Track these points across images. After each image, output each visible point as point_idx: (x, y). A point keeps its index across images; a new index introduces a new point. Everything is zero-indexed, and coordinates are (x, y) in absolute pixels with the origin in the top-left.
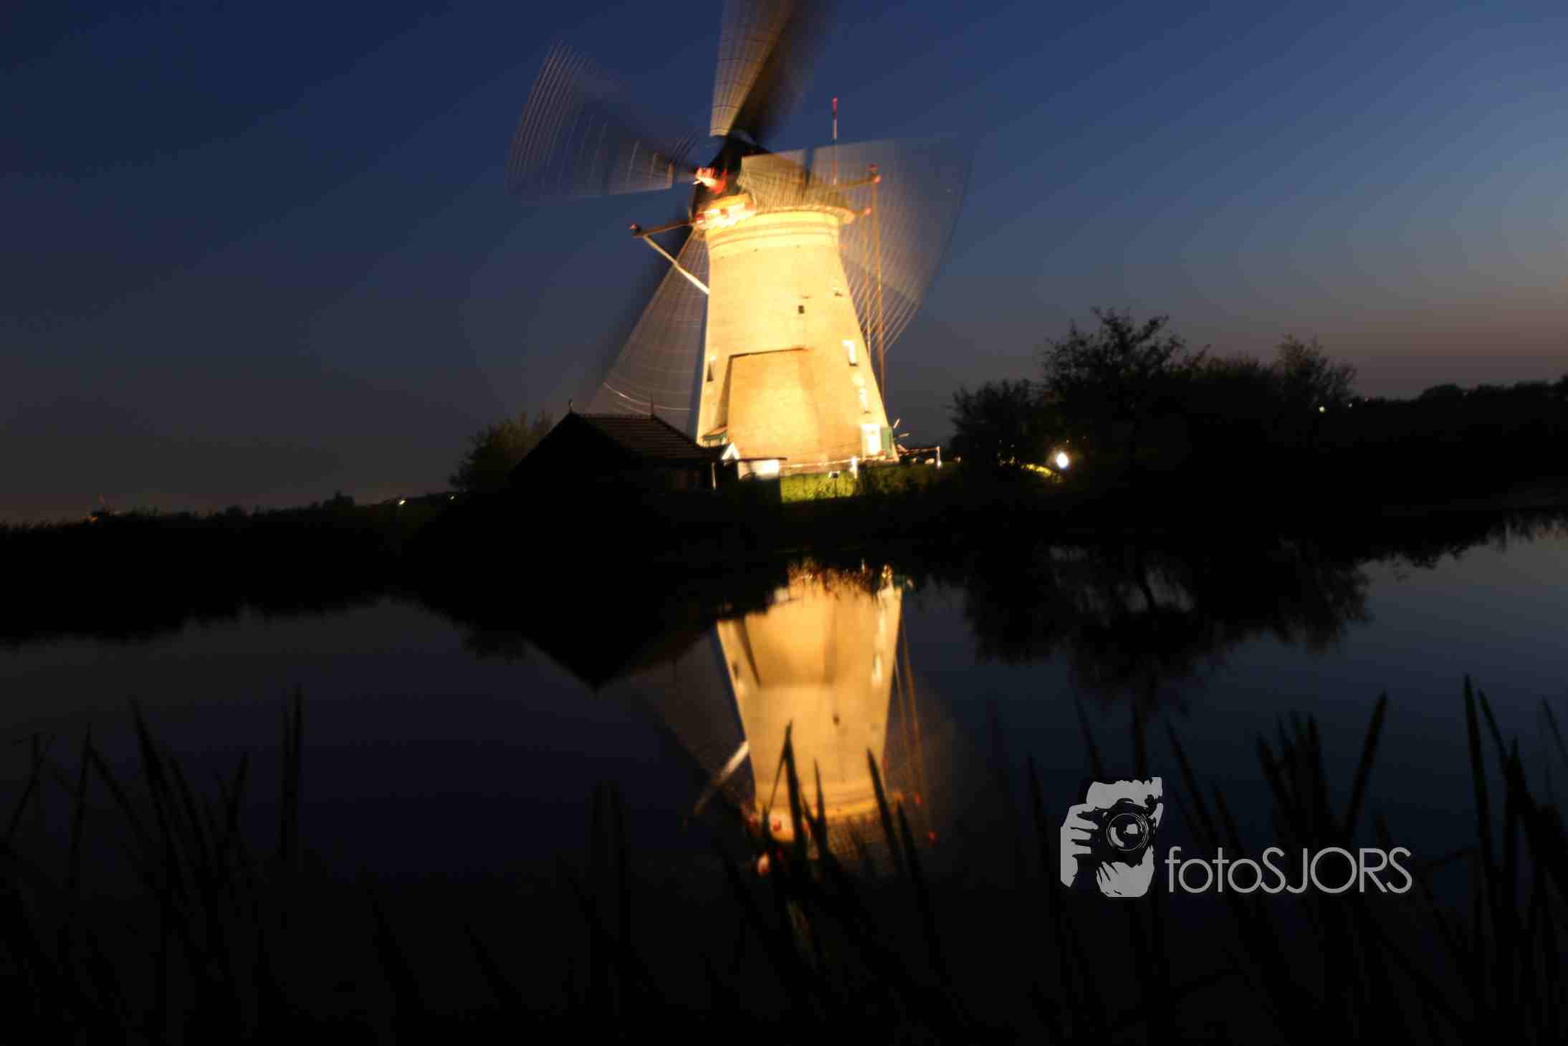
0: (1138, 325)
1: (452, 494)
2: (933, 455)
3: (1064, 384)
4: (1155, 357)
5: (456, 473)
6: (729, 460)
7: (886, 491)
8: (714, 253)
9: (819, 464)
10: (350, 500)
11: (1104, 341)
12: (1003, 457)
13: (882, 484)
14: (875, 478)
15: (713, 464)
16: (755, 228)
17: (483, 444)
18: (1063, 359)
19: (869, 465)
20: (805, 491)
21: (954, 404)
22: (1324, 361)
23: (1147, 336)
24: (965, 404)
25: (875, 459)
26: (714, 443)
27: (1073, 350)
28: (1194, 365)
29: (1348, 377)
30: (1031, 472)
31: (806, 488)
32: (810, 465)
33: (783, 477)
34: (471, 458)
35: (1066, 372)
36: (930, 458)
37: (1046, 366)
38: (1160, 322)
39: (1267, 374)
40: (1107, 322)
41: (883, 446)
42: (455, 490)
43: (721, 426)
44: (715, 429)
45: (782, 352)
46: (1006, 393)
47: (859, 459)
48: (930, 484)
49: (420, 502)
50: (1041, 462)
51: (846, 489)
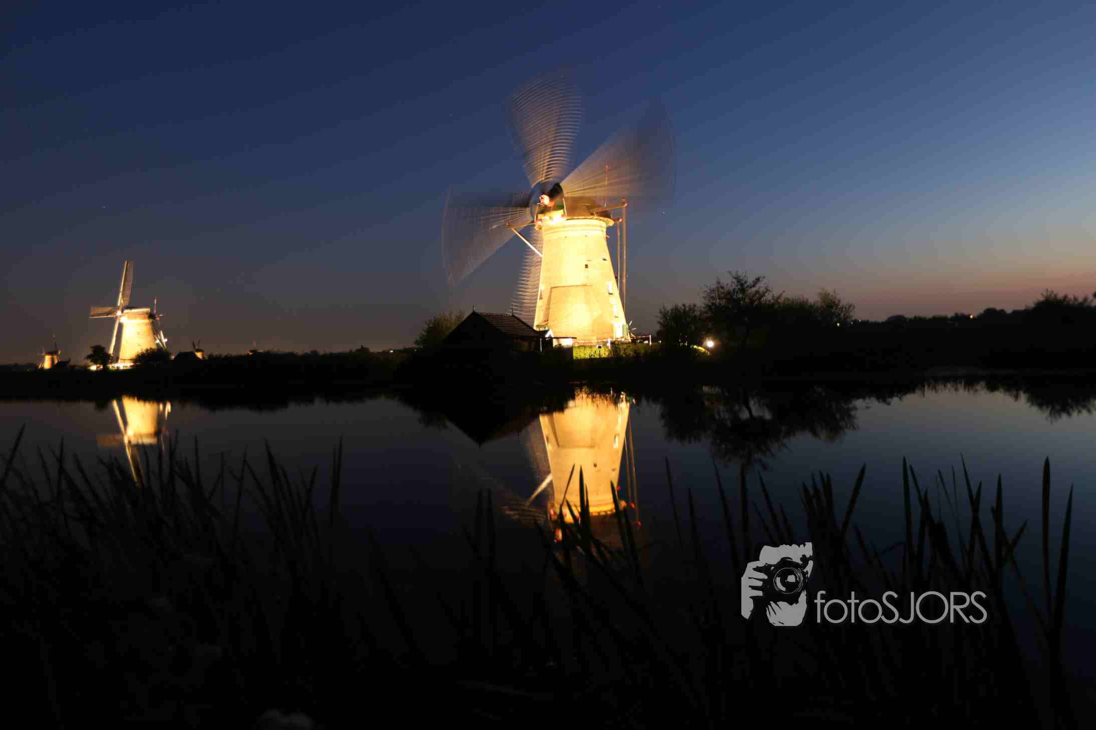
0: (750, 280)
1: (415, 348)
2: (648, 339)
3: (713, 307)
4: (757, 296)
5: (418, 338)
6: (549, 337)
7: (624, 355)
8: (546, 237)
9: (593, 341)
10: (367, 350)
11: (734, 286)
12: (682, 342)
13: (622, 352)
14: (619, 348)
15: (541, 339)
16: (564, 227)
17: (431, 325)
18: (713, 295)
19: (616, 343)
20: (585, 354)
21: (660, 315)
22: (839, 301)
23: (754, 286)
24: (664, 315)
25: (619, 340)
26: (542, 329)
27: (718, 290)
28: (776, 301)
29: (851, 309)
30: (696, 348)
31: (585, 352)
32: (586, 341)
33: (575, 347)
34: (425, 331)
35: (714, 301)
36: (645, 340)
37: (704, 298)
38: (761, 279)
39: (811, 306)
40: (736, 278)
41: (623, 334)
42: (417, 346)
43: (545, 321)
44: (543, 322)
45: (577, 286)
46: (684, 310)
47: (611, 340)
48: (646, 352)
49: (400, 351)
50: (700, 344)
51: (605, 354)
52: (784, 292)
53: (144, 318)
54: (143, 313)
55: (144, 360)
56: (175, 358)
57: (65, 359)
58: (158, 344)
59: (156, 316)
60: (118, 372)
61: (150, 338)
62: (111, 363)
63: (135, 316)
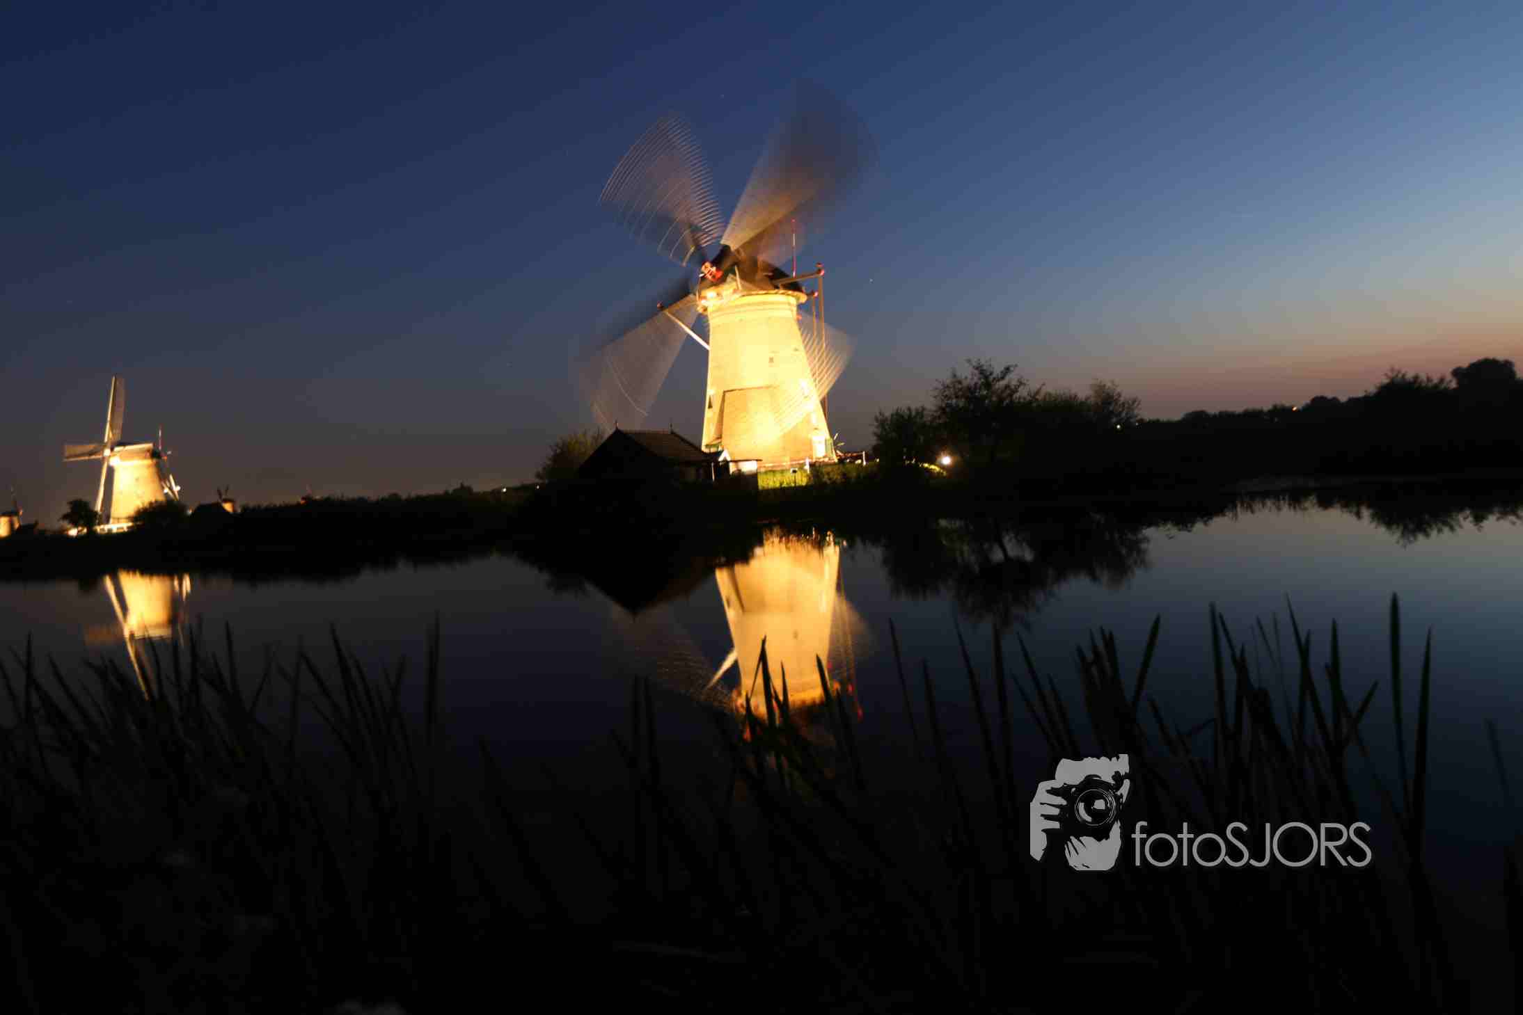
0: (997, 370)
1: (537, 484)
2: (860, 457)
3: (948, 410)
4: (1008, 392)
5: (540, 469)
6: (723, 461)
7: (828, 482)
8: (714, 322)
9: (784, 464)
10: (469, 489)
11: (976, 379)
12: (907, 459)
13: (826, 477)
14: (822, 473)
15: (712, 464)
16: (742, 306)
17: (558, 451)
18: (947, 393)
19: (817, 464)
20: (774, 482)
21: (876, 424)
22: (1119, 395)
23: (1003, 378)
24: (882, 423)
25: (821, 460)
26: (713, 450)
27: (954, 387)
28: (1034, 397)
29: (1135, 405)
30: (927, 468)
31: (775, 479)
32: (776, 464)
33: (760, 473)
34: (550, 459)
35: (949, 402)
36: (859, 459)
37: (935, 397)
38: (1012, 369)
39: (1082, 403)
40: (977, 368)
41: (826, 452)
42: (540, 481)
43: (718, 438)
44: (714, 440)
45: (759, 388)
46: (910, 416)
47: (810, 460)
48: (858, 477)
49: (516, 490)
50: (932, 462)
51: (802, 480)
52: (1044, 385)
53: (145, 458)
54: (142, 451)
55: (147, 517)
56: (193, 514)
57: (31, 521)
58: (166, 494)
59: (163, 454)
60: (110, 536)
61: (156, 485)
62: (99, 524)
63: (132, 455)
